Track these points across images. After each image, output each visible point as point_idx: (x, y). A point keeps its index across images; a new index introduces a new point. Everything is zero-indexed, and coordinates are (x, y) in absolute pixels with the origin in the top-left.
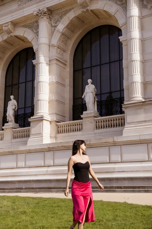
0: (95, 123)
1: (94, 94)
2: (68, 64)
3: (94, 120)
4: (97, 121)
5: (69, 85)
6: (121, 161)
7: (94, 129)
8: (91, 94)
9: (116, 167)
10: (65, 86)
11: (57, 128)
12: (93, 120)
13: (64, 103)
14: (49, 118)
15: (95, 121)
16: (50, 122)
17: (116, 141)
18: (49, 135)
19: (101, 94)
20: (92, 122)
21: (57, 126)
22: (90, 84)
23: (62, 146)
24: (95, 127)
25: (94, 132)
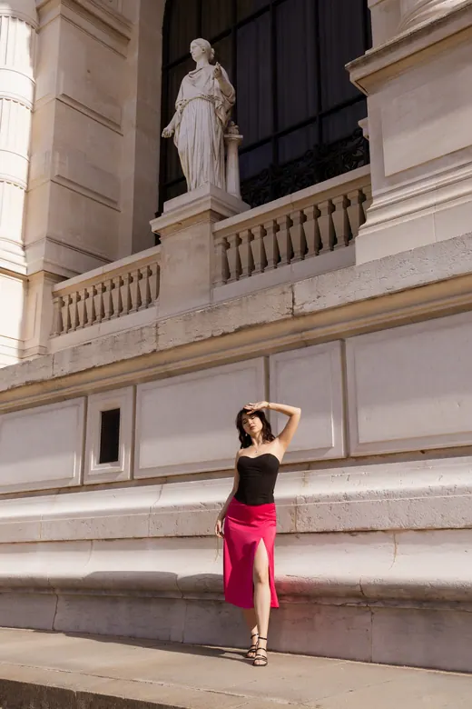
0: (220, 248)
1: (218, 104)
2: (134, 34)
3: (214, 234)
4: (232, 240)
5: (135, 123)
6: (342, 454)
7: (213, 284)
8: (204, 107)
9: (306, 499)
10: (119, 126)
11: (57, 305)
12: (208, 234)
13: (111, 203)
14: (21, 260)
15: (220, 240)
16: (27, 281)
17: (307, 308)
18: (15, 344)
19: (276, 138)
20: (201, 248)
21: (57, 299)
22: (201, 62)
23: (28, 384)
24: (220, 270)
25: (211, 298)
